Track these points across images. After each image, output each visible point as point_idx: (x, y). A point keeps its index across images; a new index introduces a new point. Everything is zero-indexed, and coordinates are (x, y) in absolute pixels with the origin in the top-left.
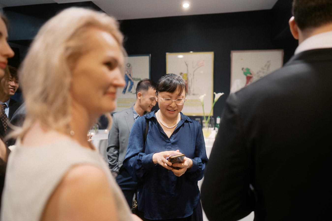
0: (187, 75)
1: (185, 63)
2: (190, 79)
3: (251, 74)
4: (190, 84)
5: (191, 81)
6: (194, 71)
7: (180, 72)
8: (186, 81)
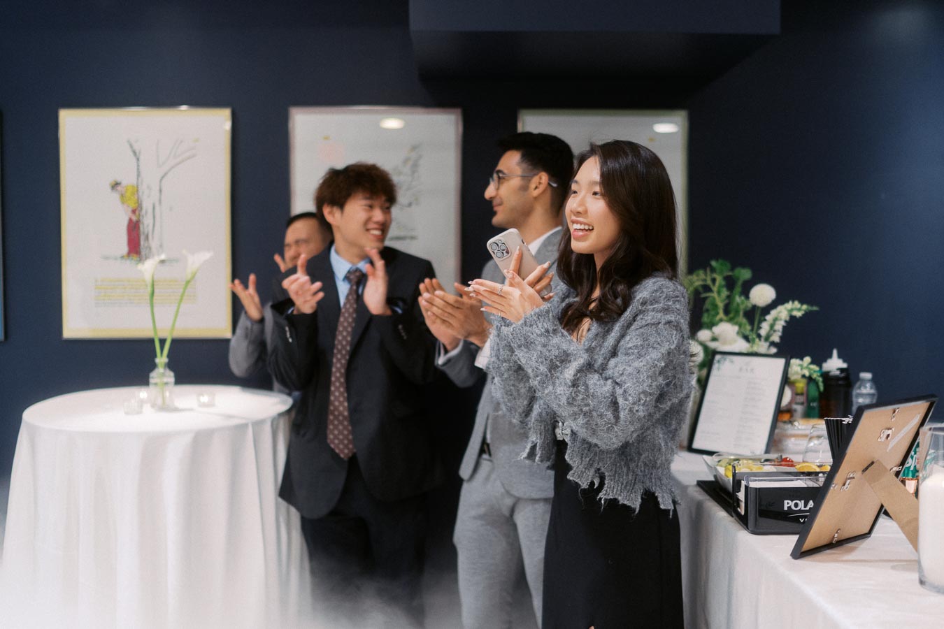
0: (136, 190)
1: (131, 146)
2: (147, 205)
4: (147, 222)
5: (150, 211)
6: (163, 177)
7: (111, 180)
8: (134, 211)
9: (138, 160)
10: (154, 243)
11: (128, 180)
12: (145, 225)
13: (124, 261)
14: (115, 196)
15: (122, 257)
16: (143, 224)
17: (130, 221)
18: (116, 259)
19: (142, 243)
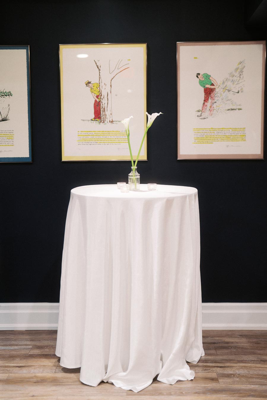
0: (99, 85)
1: (96, 63)
2: (104, 93)
3: (212, 85)
4: (104, 102)
5: (106, 96)
6: (113, 78)
7: (86, 81)
8: (97, 97)
9: (99, 70)
10: (108, 113)
11: (94, 80)
12: (103, 104)
13: (92, 121)
14: (88, 89)
15: (91, 120)
16: (102, 102)
17: (96, 101)
18: (89, 121)
19: (102, 112)
